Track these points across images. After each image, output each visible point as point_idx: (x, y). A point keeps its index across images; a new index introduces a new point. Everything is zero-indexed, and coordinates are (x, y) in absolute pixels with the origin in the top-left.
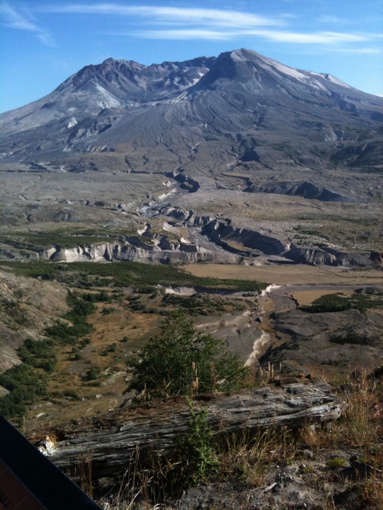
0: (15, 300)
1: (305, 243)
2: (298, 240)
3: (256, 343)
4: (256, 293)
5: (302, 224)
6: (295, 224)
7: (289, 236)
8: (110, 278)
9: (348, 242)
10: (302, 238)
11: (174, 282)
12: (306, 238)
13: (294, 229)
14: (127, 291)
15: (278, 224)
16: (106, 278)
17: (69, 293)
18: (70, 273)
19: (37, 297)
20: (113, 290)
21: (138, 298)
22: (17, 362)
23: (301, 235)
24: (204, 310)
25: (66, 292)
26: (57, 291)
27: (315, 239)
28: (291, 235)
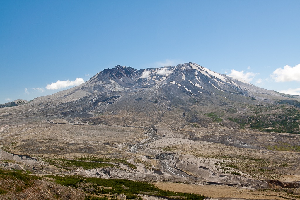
1: (227, 172)
2: (223, 170)
5: (225, 160)
6: (221, 161)
7: (217, 167)
8: (110, 188)
9: (253, 173)
10: (225, 169)
12: (228, 169)
13: (221, 163)
15: (210, 160)
16: (108, 188)
17: (86, 196)
20: (111, 196)
23: (225, 167)
25: (84, 196)
26: (79, 195)
27: (233, 170)
28: (219, 167)
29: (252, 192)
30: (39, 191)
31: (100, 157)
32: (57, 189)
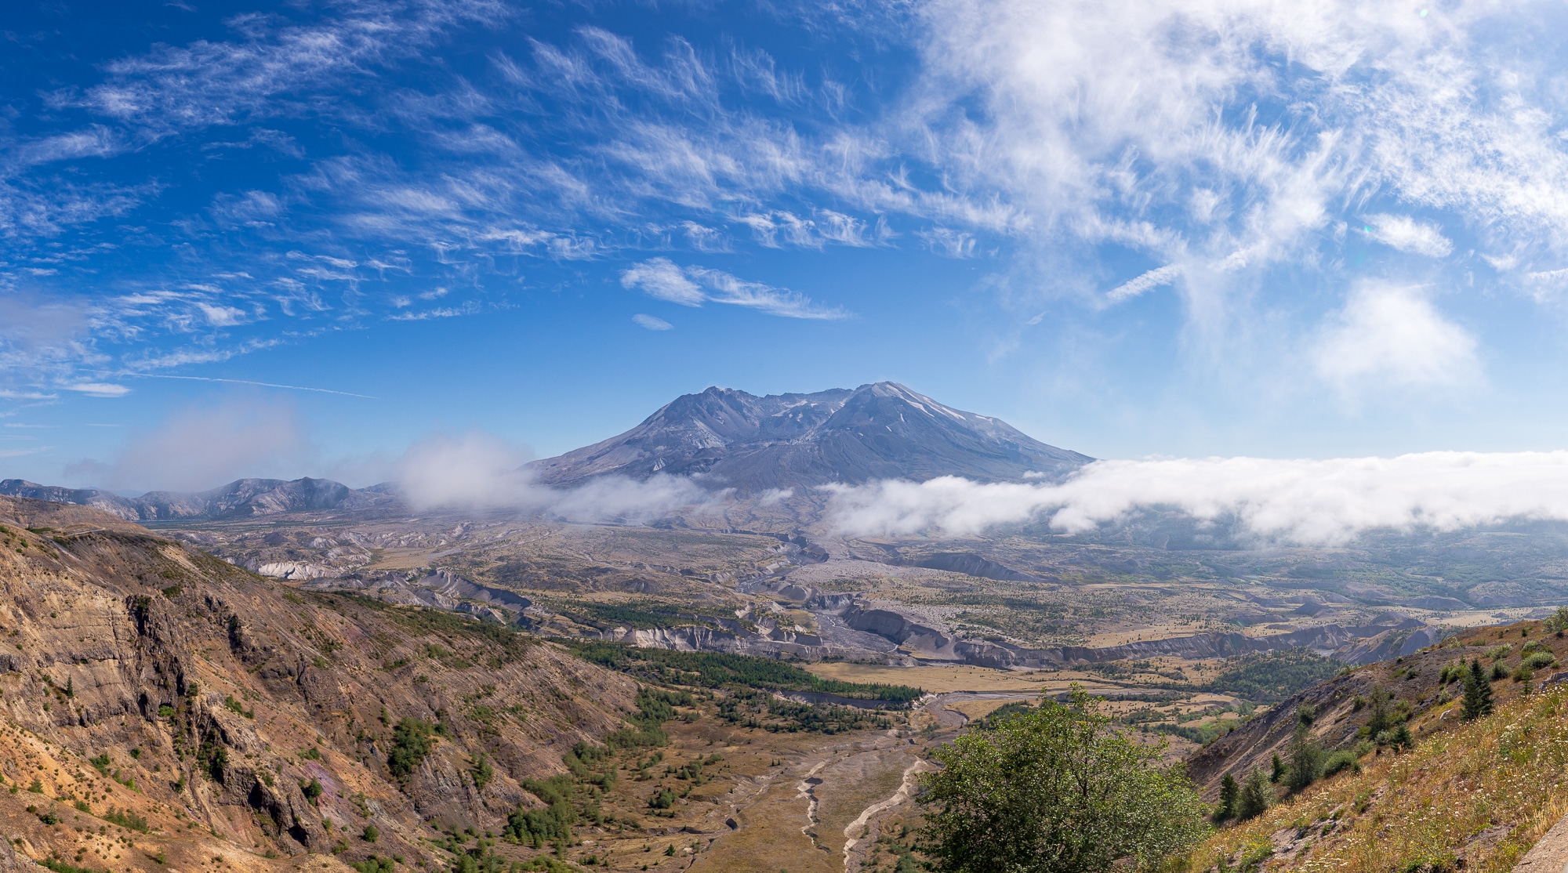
0: (568, 692)
1: (974, 636)
2: (964, 632)
3: (907, 773)
4: (907, 704)
5: (968, 610)
6: (959, 610)
7: (951, 626)
8: (697, 674)
9: (1030, 634)
10: (969, 628)
11: (785, 686)
12: (975, 629)
13: (957, 616)
14: (718, 694)
15: (936, 609)
16: (691, 673)
17: (639, 690)
18: (640, 662)
19: (597, 691)
20: (699, 690)
21: (735, 704)
22: (563, 770)
23: (968, 625)
24: (831, 727)
25: (635, 687)
26: (624, 685)
27: (987, 630)
28: (954, 625)
29: (1029, 676)
30: (535, 670)
31: (670, 601)
32: (576, 670)
